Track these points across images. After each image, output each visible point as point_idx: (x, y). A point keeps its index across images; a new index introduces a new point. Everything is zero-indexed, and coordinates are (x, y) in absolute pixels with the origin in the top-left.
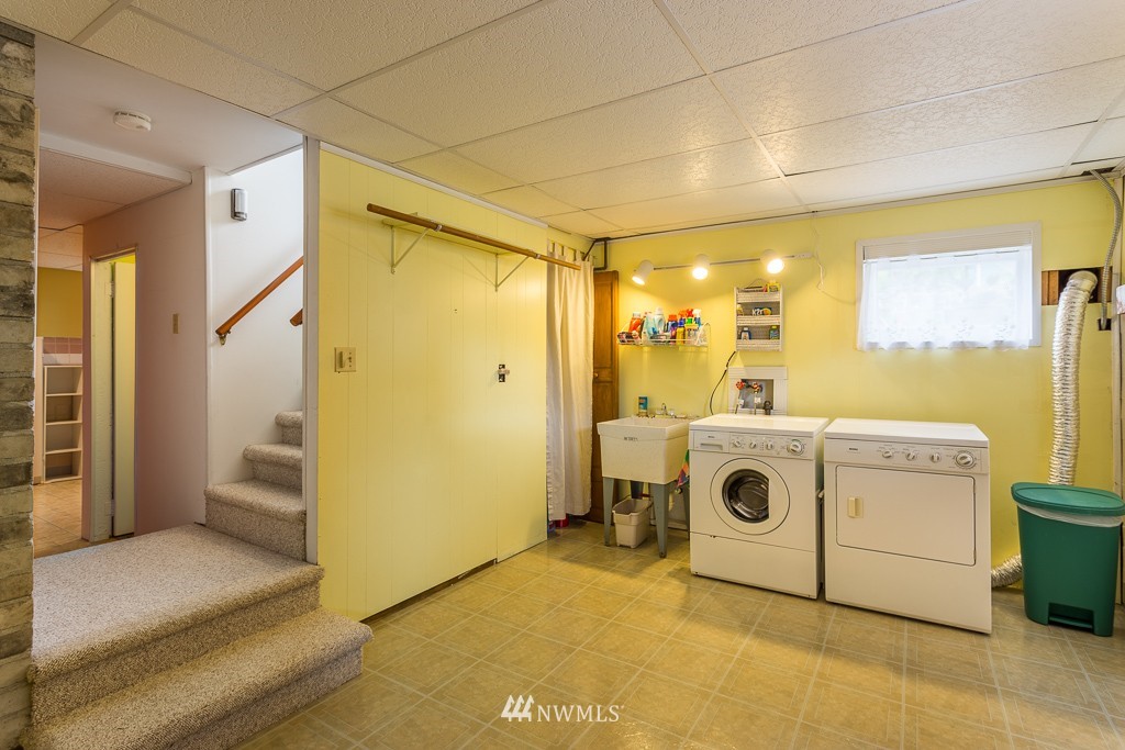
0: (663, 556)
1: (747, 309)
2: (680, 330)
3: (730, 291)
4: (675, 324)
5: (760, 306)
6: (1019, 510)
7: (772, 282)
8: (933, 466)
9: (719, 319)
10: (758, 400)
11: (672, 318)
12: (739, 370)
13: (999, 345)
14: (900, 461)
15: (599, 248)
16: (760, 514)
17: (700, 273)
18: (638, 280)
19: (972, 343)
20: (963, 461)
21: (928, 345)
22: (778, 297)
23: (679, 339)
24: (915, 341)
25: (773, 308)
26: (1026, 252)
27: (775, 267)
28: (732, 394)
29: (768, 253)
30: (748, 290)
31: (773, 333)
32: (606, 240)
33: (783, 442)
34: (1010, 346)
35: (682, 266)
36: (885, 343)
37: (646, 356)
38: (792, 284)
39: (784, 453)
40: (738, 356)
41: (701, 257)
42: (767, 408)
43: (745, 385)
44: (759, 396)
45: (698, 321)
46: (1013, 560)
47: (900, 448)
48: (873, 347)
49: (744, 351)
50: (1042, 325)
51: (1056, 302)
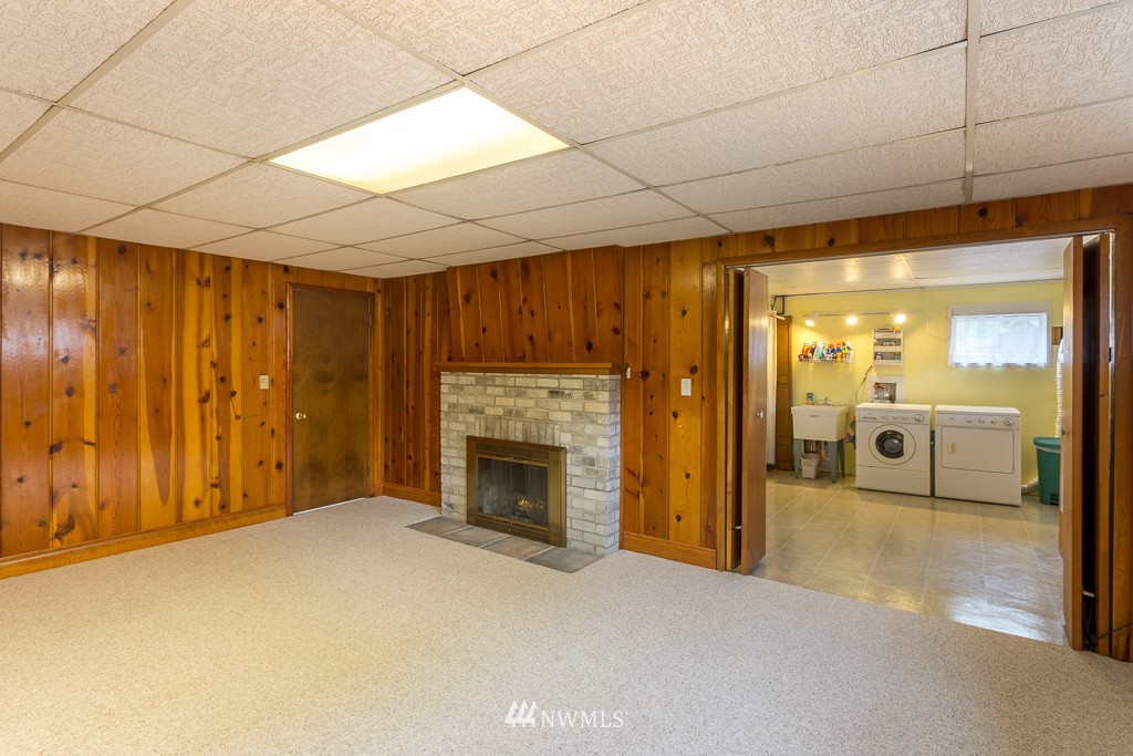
0: (834, 482)
1: (880, 342)
2: (839, 354)
3: (869, 331)
4: (833, 351)
5: (889, 340)
6: (1038, 450)
7: (897, 328)
8: (993, 426)
9: (861, 348)
10: (887, 395)
11: (831, 346)
12: (874, 377)
13: (1029, 365)
14: (976, 424)
15: (779, 301)
16: (899, 453)
17: (852, 320)
18: (810, 323)
19: (1014, 365)
20: (1008, 424)
21: (989, 365)
22: (900, 336)
23: (839, 359)
24: (982, 362)
25: (897, 342)
26: (1044, 316)
27: (900, 319)
28: (870, 391)
29: (895, 311)
30: (881, 330)
31: (896, 356)
32: (784, 297)
33: (912, 415)
34: (1034, 366)
35: (840, 314)
36: (965, 363)
37: (811, 368)
38: (908, 329)
39: (913, 421)
40: (873, 370)
41: (852, 311)
42: (892, 399)
43: (878, 386)
44: (887, 391)
45: (849, 348)
46: (1035, 480)
47: (976, 417)
48: (958, 365)
49: (877, 367)
50: (1052, 356)
51: (1059, 344)
